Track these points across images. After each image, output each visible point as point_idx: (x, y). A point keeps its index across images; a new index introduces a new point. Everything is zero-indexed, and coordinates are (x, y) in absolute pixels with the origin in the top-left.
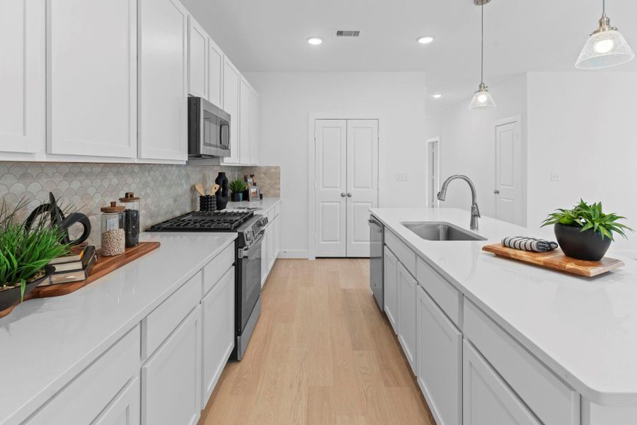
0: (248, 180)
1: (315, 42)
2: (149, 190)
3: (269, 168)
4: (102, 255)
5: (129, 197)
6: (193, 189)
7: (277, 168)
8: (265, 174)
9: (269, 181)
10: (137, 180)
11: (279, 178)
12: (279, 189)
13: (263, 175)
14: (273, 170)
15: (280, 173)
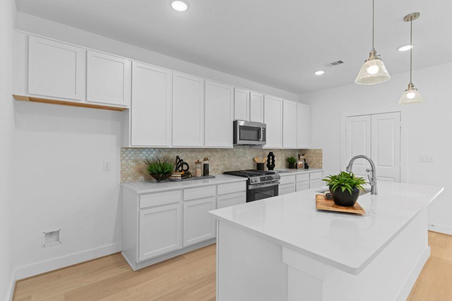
0: (301, 157)
1: (320, 73)
2: (225, 158)
3: (315, 150)
4: (195, 176)
5: (205, 159)
6: (254, 160)
7: (321, 150)
8: (313, 154)
9: (315, 158)
10: (220, 154)
11: (322, 157)
12: (322, 163)
13: (312, 155)
14: (318, 152)
15: (322, 154)
